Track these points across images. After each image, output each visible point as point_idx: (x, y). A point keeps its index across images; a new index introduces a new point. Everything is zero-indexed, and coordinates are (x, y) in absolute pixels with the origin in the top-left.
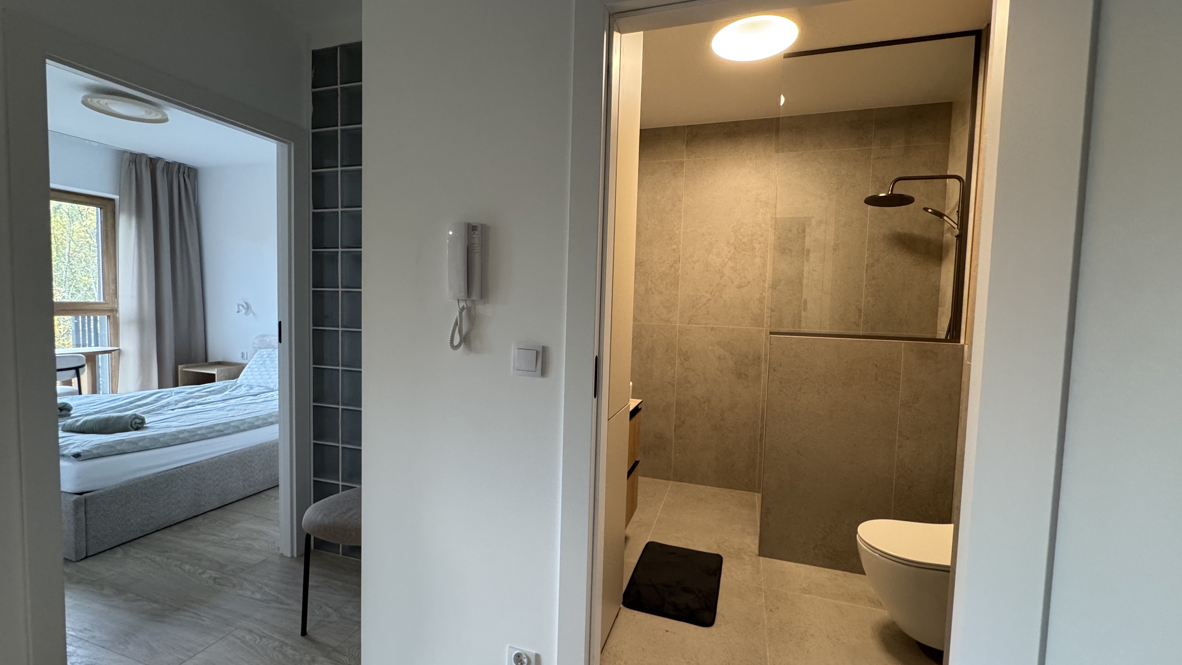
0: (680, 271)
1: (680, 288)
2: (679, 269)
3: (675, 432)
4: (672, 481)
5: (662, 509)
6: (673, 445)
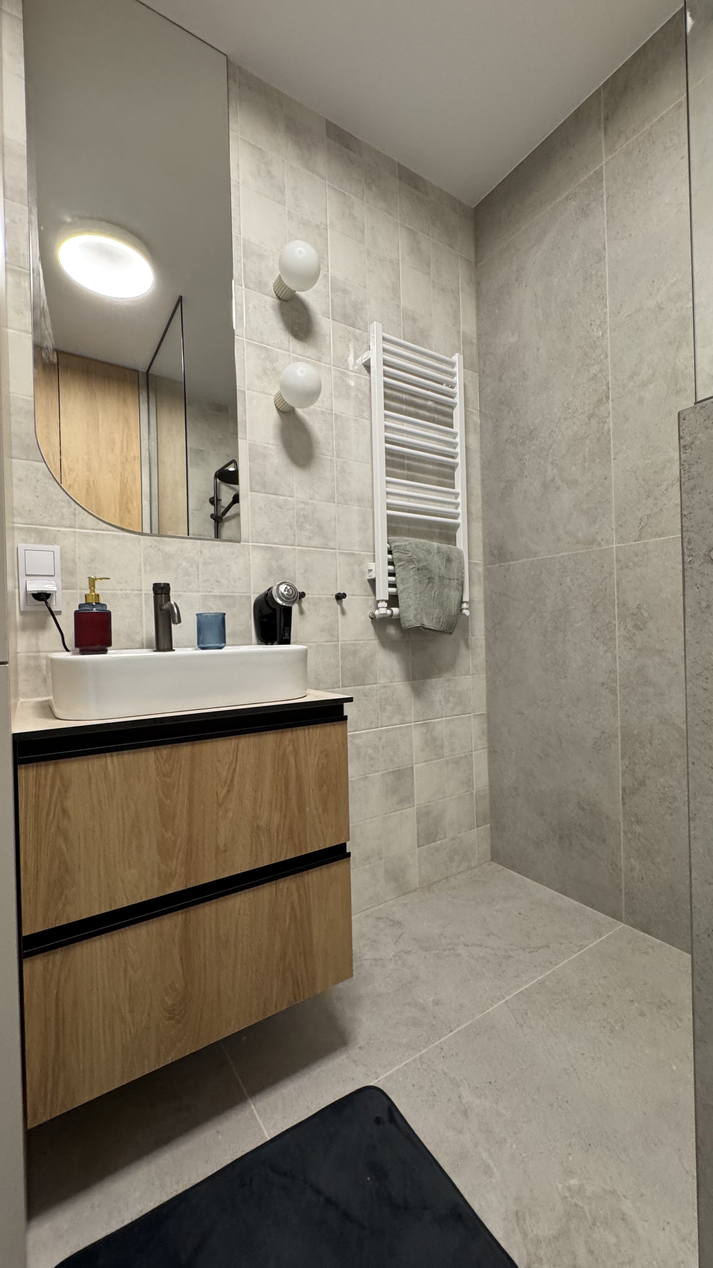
0: (610, 420)
2: (608, 417)
3: (624, 804)
4: (623, 925)
5: (521, 992)
6: (622, 835)
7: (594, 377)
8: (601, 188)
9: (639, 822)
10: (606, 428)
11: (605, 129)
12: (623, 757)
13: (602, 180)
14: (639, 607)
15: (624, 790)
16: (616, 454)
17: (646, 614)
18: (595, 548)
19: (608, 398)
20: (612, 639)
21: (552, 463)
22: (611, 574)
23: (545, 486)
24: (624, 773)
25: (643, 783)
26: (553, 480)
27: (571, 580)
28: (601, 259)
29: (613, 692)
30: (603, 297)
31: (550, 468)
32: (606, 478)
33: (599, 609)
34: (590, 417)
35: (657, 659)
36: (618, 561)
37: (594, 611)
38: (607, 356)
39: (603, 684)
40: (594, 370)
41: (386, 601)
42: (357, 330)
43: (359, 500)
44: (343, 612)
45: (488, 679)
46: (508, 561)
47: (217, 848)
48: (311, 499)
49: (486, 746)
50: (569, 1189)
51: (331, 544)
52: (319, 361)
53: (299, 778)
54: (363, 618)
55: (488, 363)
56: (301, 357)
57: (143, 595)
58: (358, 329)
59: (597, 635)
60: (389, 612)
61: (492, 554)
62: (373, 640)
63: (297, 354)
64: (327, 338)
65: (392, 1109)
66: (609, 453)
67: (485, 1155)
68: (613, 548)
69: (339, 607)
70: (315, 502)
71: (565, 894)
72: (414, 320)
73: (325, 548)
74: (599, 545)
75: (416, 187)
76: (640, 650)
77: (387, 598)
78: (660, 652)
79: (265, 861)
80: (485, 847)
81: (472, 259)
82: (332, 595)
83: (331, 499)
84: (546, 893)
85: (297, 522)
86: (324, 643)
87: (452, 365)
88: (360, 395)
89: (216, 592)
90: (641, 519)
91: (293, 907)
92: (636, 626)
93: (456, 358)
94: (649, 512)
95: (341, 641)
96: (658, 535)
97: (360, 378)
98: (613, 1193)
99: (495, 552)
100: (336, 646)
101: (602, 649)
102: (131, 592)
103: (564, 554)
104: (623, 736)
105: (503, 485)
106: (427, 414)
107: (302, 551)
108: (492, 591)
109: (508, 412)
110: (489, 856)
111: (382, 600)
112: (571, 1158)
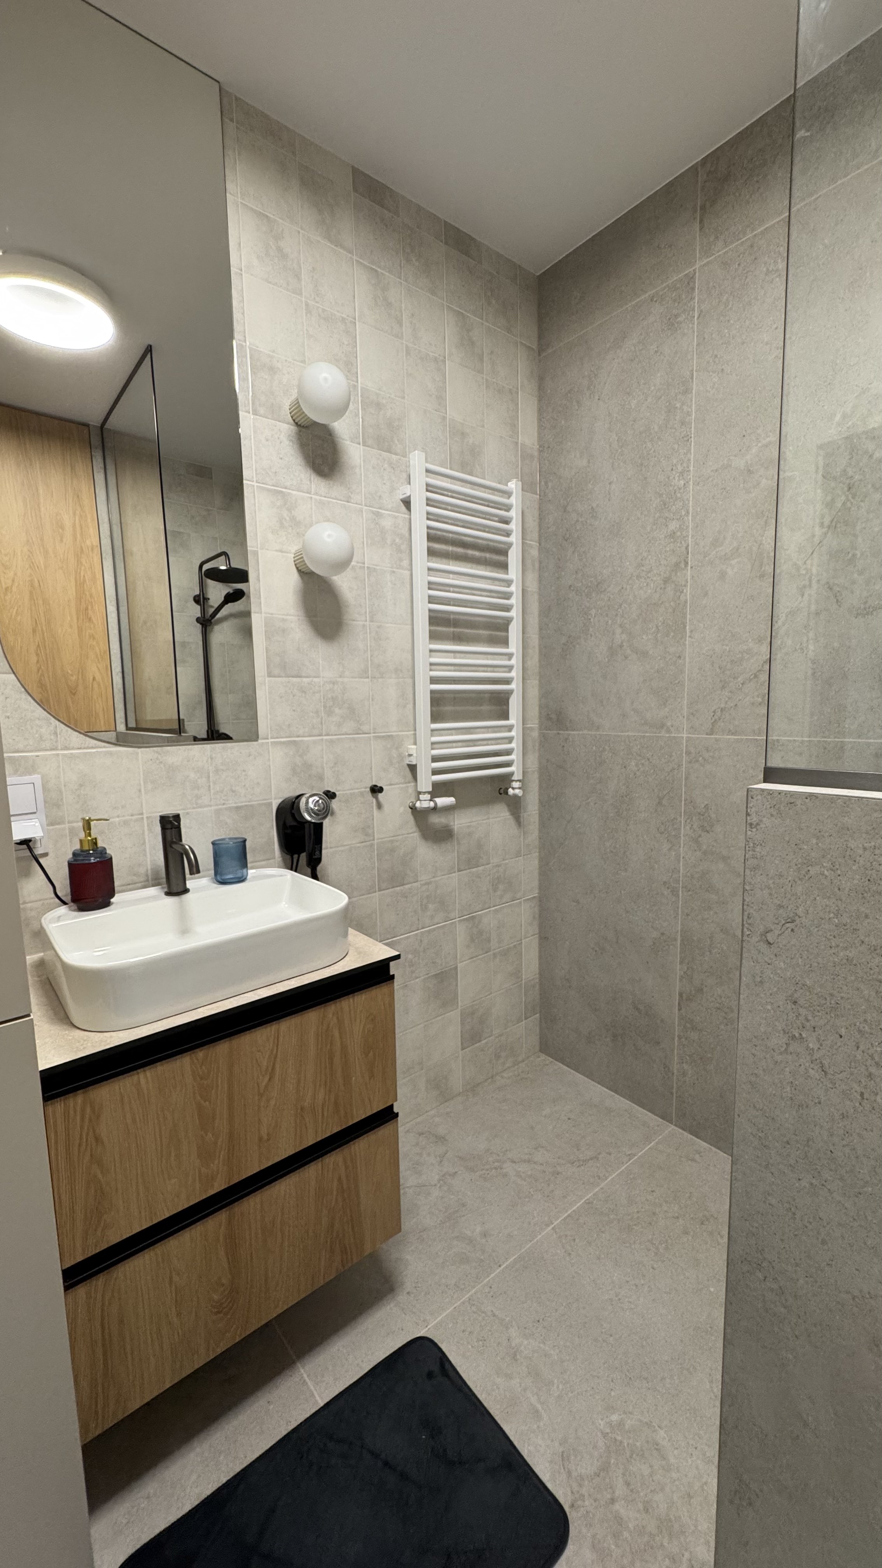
0: (688, 590)
1: (690, 637)
2: (685, 586)
3: (680, 1010)
4: (673, 1127)
5: (569, 1216)
6: (676, 1039)
7: (672, 535)
8: (692, 299)
9: (694, 1028)
10: (682, 598)
11: (701, 221)
12: (681, 963)
13: (693, 289)
14: (706, 806)
15: (681, 995)
16: (691, 631)
17: (713, 816)
18: (663, 733)
19: (686, 563)
20: (677, 837)
21: (621, 626)
22: (680, 766)
23: (612, 651)
24: (681, 978)
25: (700, 990)
26: (621, 646)
27: (637, 765)
28: (687, 391)
29: (675, 892)
30: (687, 439)
31: (618, 631)
32: (679, 657)
33: (664, 802)
34: (666, 581)
35: (721, 866)
36: (688, 753)
37: (660, 803)
38: (688, 512)
39: (665, 883)
40: (673, 526)
41: (429, 793)
42: (394, 456)
43: (396, 670)
44: (379, 806)
45: (541, 859)
46: (567, 730)
47: (260, 1139)
48: (341, 677)
49: (537, 931)
50: (610, 1424)
51: (365, 728)
52: (348, 502)
53: (344, 1048)
54: (402, 809)
55: (550, 484)
56: (326, 499)
57: (145, 820)
58: (396, 454)
59: (662, 828)
60: (432, 804)
61: (549, 718)
62: (414, 832)
63: (321, 496)
64: (357, 470)
65: (443, 1360)
66: (685, 627)
67: (534, 1400)
68: (683, 737)
69: (374, 800)
70: (346, 680)
71: (616, 1092)
72: (463, 435)
73: (358, 734)
74: (669, 731)
75: (467, 253)
76: (705, 853)
77: (430, 789)
78: (725, 859)
79: (310, 1141)
80: (535, 1039)
81: (535, 347)
82: (366, 788)
83: (364, 674)
84: (596, 1091)
85: (325, 707)
86: (358, 845)
87: (509, 494)
88: (397, 540)
89: (232, 804)
90: (714, 712)
91: (340, 1179)
92: (702, 827)
93: (513, 485)
94: (723, 706)
95: (378, 839)
96: (730, 733)
97: (396, 517)
98: (649, 1425)
99: (553, 716)
100: (372, 845)
101: (666, 846)
102: (131, 817)
103: (630, 734)
104: (682, 940)
105: (564, 640)
106: (477, 554)
107: (332, 741)
108: (548, 761)
109: (573, 552)
110: (537, 1048)
111: (425, 793)
112: (613, 1394)
